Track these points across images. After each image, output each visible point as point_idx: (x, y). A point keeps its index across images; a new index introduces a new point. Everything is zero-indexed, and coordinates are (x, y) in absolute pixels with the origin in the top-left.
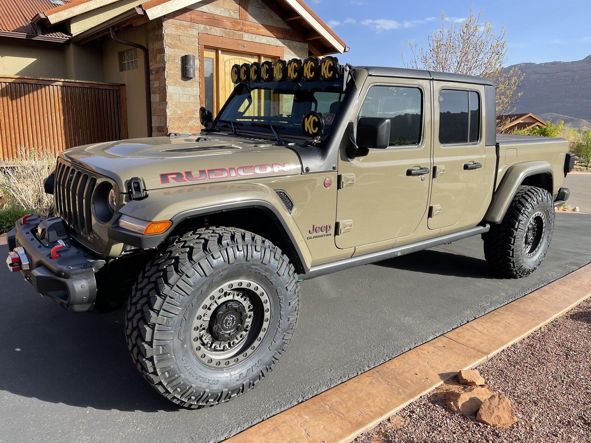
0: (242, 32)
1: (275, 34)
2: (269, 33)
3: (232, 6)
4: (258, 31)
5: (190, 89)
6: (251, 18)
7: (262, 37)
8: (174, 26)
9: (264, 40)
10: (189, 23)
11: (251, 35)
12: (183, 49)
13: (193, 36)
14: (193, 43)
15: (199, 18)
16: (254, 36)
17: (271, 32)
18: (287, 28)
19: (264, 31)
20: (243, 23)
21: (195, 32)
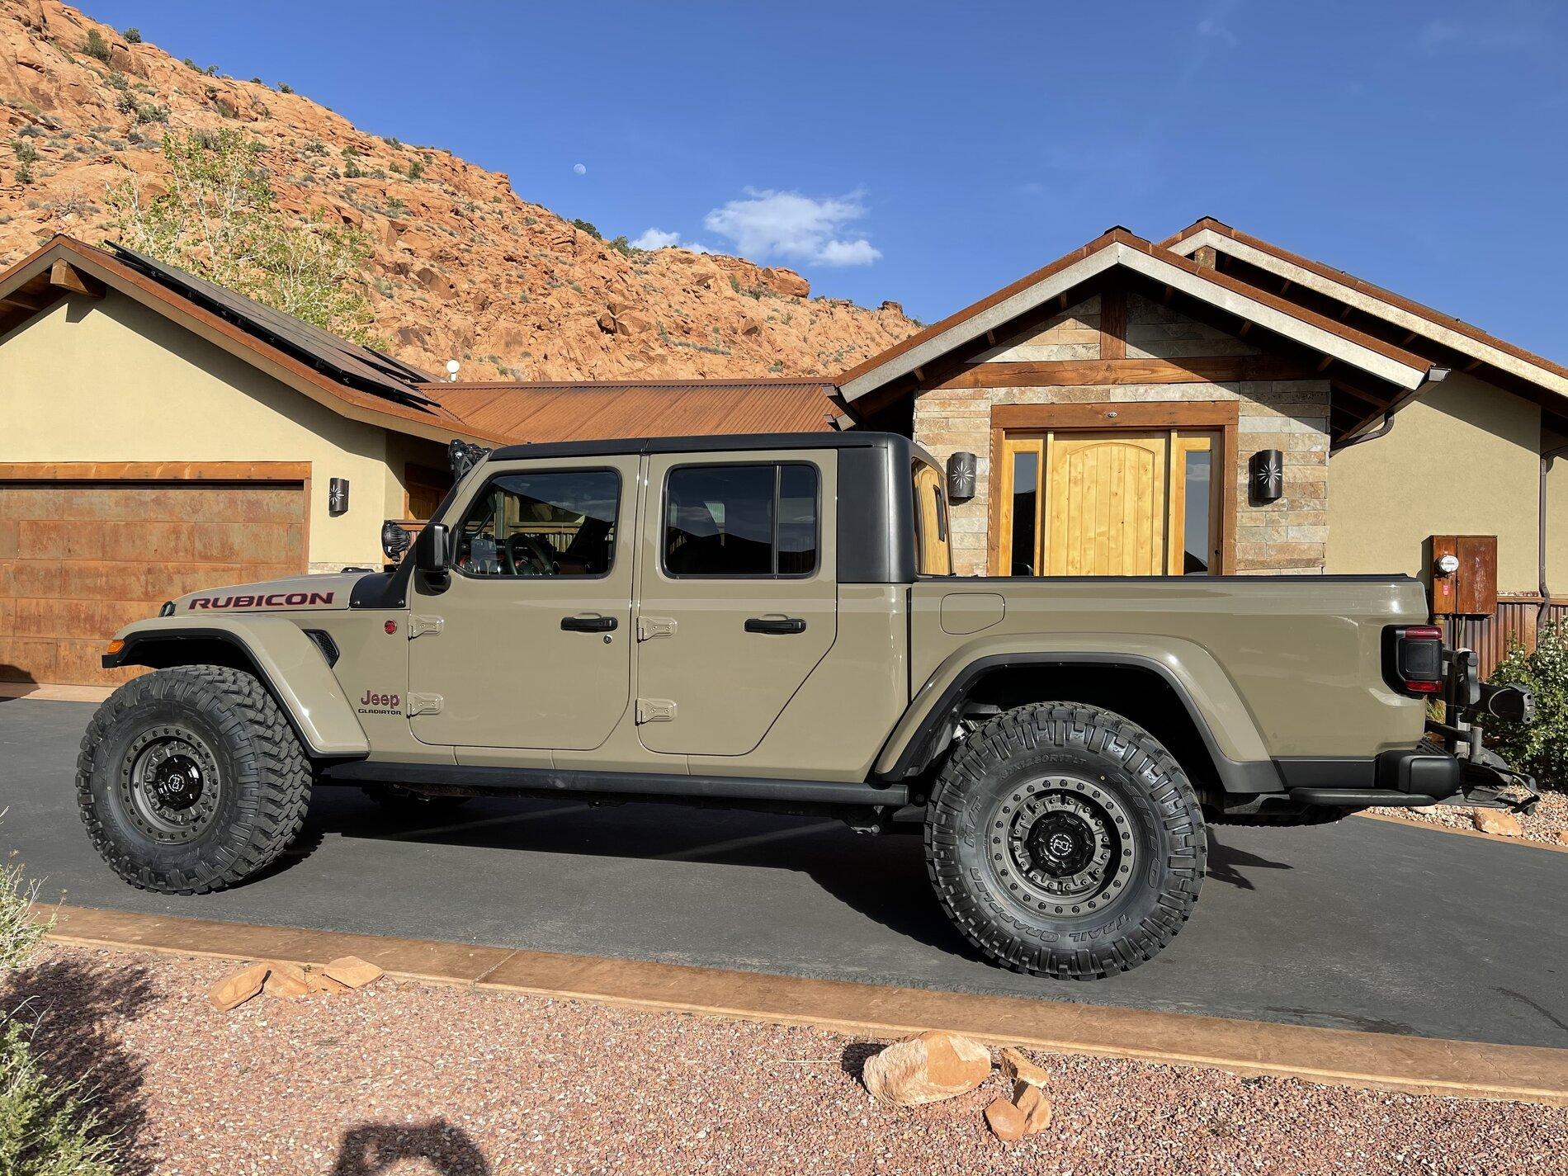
0: (1106, 387)
1: (1209, 373)
2: (1188, 374)
3: (1082, 335)
4: (1155, 375)
5: (964, 521)
6: (1133, 352)
7: (1167, 386)
8: (937, 402)
9: (1173, 393)
10: (971, 391)
11: (1133, 388)
12: (953, 442)
13: (978, 414)
14: (978, 427)
15: (992, 377)
16: (1142, 389)
17: (1194, 371)
18: (1250, 353)
19: (1171, 371)
20: (1109, 366)
21: (984, 406)
